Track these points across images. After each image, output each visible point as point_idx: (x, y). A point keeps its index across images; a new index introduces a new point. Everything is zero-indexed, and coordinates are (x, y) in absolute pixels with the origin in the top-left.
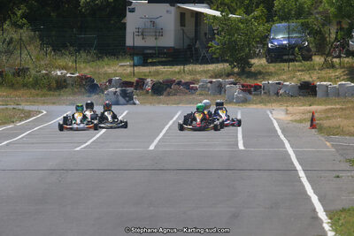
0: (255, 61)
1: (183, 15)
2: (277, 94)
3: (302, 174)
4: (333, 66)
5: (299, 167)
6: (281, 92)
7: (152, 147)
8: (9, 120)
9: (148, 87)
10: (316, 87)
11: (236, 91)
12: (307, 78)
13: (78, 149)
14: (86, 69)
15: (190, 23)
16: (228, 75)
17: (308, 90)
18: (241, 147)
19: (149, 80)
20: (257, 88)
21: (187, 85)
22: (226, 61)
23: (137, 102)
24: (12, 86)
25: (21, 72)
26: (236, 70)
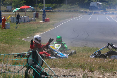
0: (106, 10)
1: (97, 4)
2: (109, 14)
4: (116, 11)
7: (98, 20)
8: (77, 16)
9: (93, 13)
11: (105, 14)
12: (113, 12)
13: (89, 20)
14: (86, 10)
15: (98, 5)
17: (113, 13)
18: (109, 20)
20: (107, 13)
22: (103, 10)
24: (77, 12)
25: (77, 10)
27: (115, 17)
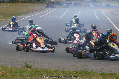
3: (113, 24)
5: (112, 23)
6: (102, 6)
9: (72, 4)
10: (110, 5)
11: (92, 6)
12: (108, 3)
13: (61, 17)
16: (91, 2)
17: (108, 6)
18: (98, 18)
19: (73, 3)
20: (97, 5)
21: (81, 4)
23: (70, 7)
24: (42, 3)
26: (92, 1)
27: (111, 13)
